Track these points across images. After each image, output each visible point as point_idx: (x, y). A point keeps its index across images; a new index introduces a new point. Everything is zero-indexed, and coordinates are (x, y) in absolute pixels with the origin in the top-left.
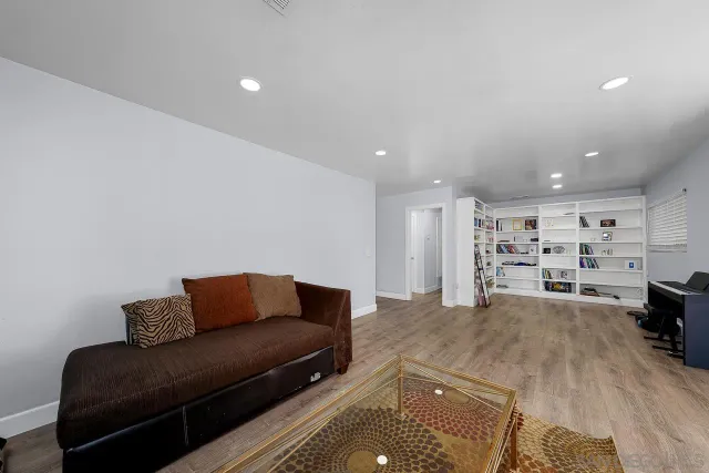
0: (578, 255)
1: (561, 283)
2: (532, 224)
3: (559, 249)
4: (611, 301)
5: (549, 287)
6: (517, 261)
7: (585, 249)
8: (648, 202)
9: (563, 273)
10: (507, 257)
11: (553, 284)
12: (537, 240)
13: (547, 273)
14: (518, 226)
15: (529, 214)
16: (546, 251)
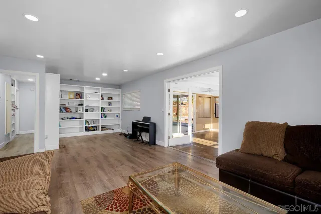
0: (100, 112)
1: (92, 127)
2: (79, 95)
3: (93, 110)
4: (111, 131)
5: (87, 129)
6: (70, 117)
7: (103, 109)
8: (122, 92)
9: (94, 121)
10: (65, 114)
11: (89, 128)
12: (83, 105)
13: (87, 122)
14: (72, 96)
15: (78, 90)
16: (87, 110)
